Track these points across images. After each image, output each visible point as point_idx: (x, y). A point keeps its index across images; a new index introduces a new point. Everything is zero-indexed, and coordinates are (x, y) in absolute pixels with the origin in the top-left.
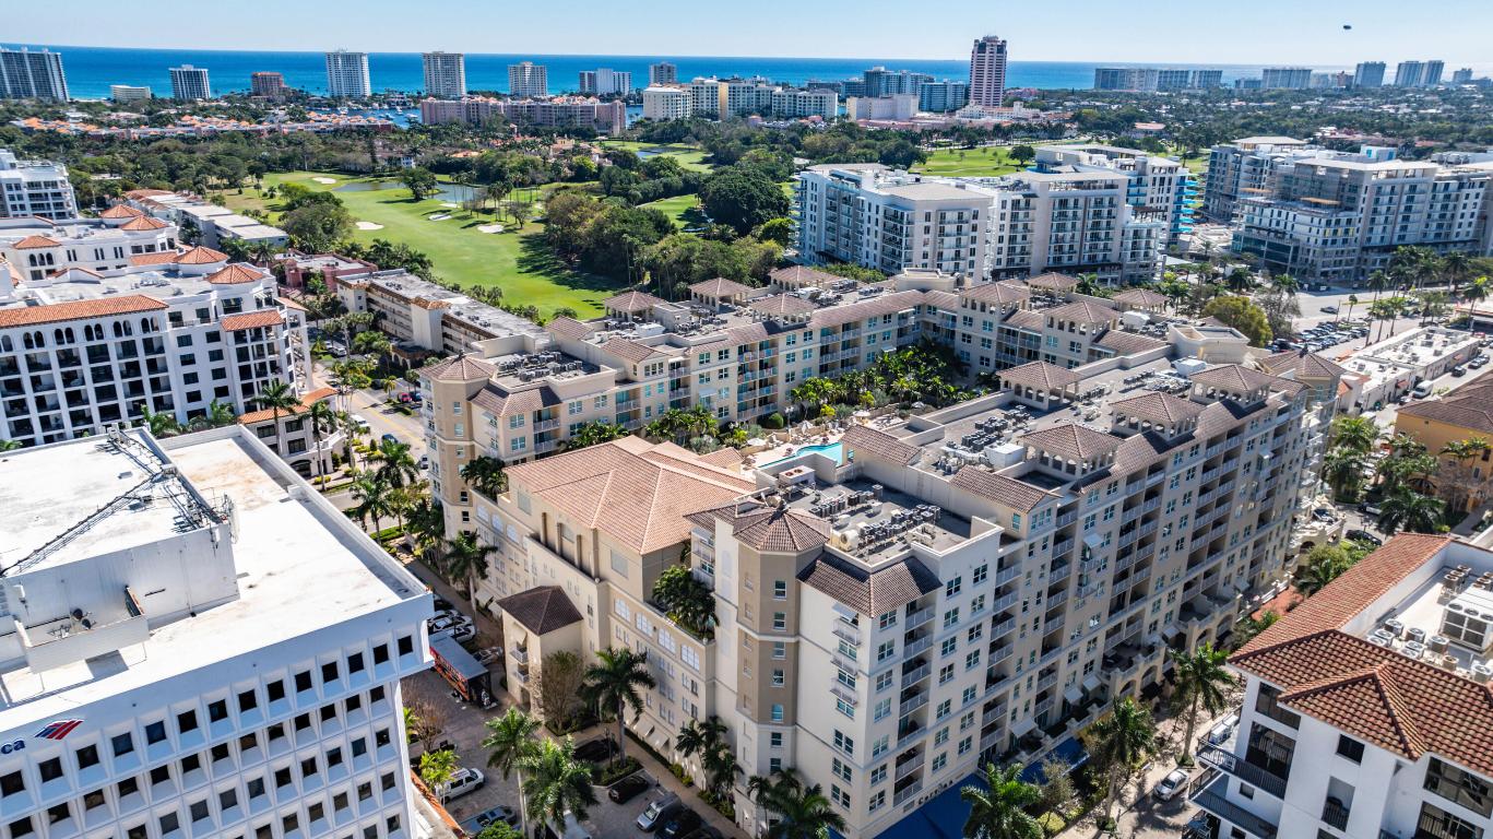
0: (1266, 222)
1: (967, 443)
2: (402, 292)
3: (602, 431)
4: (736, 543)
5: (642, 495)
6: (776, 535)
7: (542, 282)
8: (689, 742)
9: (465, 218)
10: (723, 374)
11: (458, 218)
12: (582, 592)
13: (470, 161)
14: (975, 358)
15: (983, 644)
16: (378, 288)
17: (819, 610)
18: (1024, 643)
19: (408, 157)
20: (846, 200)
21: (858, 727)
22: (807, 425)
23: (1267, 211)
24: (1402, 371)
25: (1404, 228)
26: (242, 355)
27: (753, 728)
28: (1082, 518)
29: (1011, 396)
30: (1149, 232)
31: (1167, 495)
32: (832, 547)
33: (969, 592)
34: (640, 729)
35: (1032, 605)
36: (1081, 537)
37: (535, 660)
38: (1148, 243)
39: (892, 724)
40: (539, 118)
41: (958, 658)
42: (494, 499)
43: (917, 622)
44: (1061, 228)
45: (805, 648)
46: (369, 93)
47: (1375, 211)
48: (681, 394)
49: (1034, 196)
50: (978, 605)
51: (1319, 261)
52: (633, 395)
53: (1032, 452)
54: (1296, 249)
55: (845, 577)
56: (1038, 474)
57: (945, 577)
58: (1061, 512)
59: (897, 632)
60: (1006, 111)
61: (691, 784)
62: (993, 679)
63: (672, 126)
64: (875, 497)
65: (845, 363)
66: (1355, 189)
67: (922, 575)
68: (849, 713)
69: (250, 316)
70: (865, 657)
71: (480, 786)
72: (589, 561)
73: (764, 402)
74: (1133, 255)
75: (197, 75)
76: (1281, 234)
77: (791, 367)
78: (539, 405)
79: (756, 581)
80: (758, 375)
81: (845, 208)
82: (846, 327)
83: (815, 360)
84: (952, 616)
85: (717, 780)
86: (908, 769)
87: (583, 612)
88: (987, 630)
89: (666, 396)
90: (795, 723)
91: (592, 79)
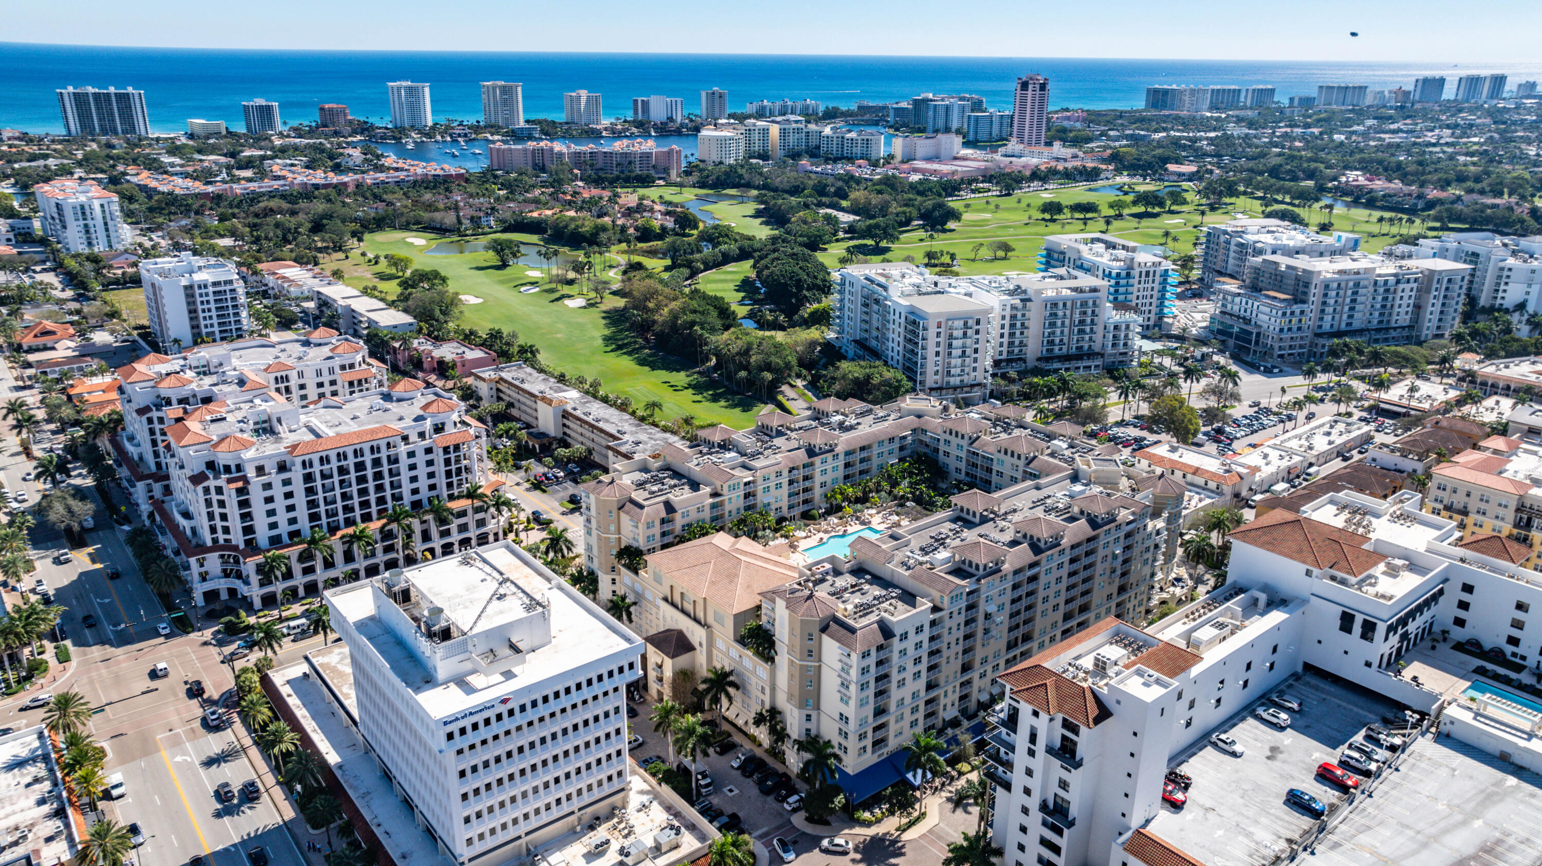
0: (1236, 308)
1: (922, 549)
2: (526, 386)
3: (702, 528)
4: (787, 612)
5: (732, 577)
6: (808, 608)
7: (625, 363)
8: (759, 720)
9: (552, 291)
10: (779, 486)
11: (546, 291)
12: (696, 635)
13: (545, 221)
14: (952, 468)
15: (923, 667)
16: (506, 381)
17: (831, 648)
18: (950, 668)
19: (487, 214)
20: (877, 301)
21: (850, 710)
22: (834, 520)
23: (1237, 300)
24: (1296, 459)
25: (1351, 317)
26: (447, 462)
27: (796, 712)
28: (983, 596)
29: (958, 513)
30: (1128, 327)
31: (1043, 579)
32: (839, 615)
33: (913, 639)
34: (731, 715)
35: (953, 645)
36: (983, 607)
37: (668, 673)
38: (1126, 336)
39: (870, 710)
40: (600, 164)
41: (908, 675)
42: (637, 573)
43: (883, 655)
44: (1053, 325)
45: (824, 668)
46: (430, 123)
47: (1324, 303)
48: (751, 501)
49: (1029, 300)
50: (919, 645)
51: (1276, 346)
52: (721, 504)
53: (957, 558)
54: (1258, 334)
55: (845, 632)
56: (959, 571)
57: (898, 631)
58: (969, 594)
59: (872, 661)
60: (1046, 150)
61: (760, 745)
62: (930, 686)
63: (726, 173)
64: (867, 582)
65: (861, 473)
66: (1307, 285)
67: (886, 631)
68: (847, 703)
69: (452, 434)
70: (854, 673)
71: (640, 745)
72: (700, 615)
73: (806, 502)
74: (1114, 345)
75: (269, 108)
76: (1247, 321)
77: (823, 479)
78: (663, 514)
79: (798, 631)
80: (802, 485)
81: (875, 307)
82: (863, 449)
83: (841, 473)
84: (903, 652)
85: (776, 742)
86: (880, 735)
87: (697, 645)
88: (925, 659)
89: (741, 503)
90: (818, 709)
91: (645, 104)
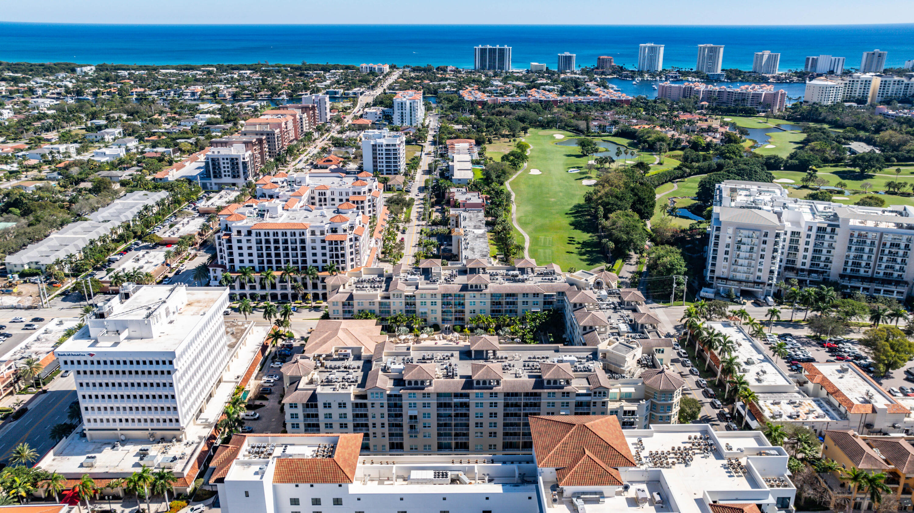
2: (464, 222)
10: (434, 303)
11: (581, 173)
13: (637, 132)
19: (611, 125)
28: (406, 402)
32: (305, 378)
36: (407, 410)
43: (309, 411)
46: (660, 69)
48: (411, 308)
49: (838, 226)
57: (321, 400)
58: (390, 396)
59: (299, 411)
65: (507, 311)
67: (314, 397)
69: (337, 235)
73: (458, 319)
77: (472, 308)
78: (344, 299)
80: (454, 308)
82: (509, 295)
83: (488, 307)
91: (815, 61)
